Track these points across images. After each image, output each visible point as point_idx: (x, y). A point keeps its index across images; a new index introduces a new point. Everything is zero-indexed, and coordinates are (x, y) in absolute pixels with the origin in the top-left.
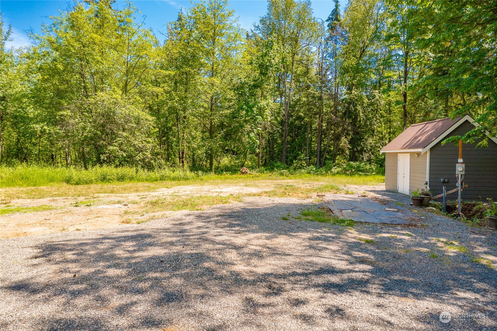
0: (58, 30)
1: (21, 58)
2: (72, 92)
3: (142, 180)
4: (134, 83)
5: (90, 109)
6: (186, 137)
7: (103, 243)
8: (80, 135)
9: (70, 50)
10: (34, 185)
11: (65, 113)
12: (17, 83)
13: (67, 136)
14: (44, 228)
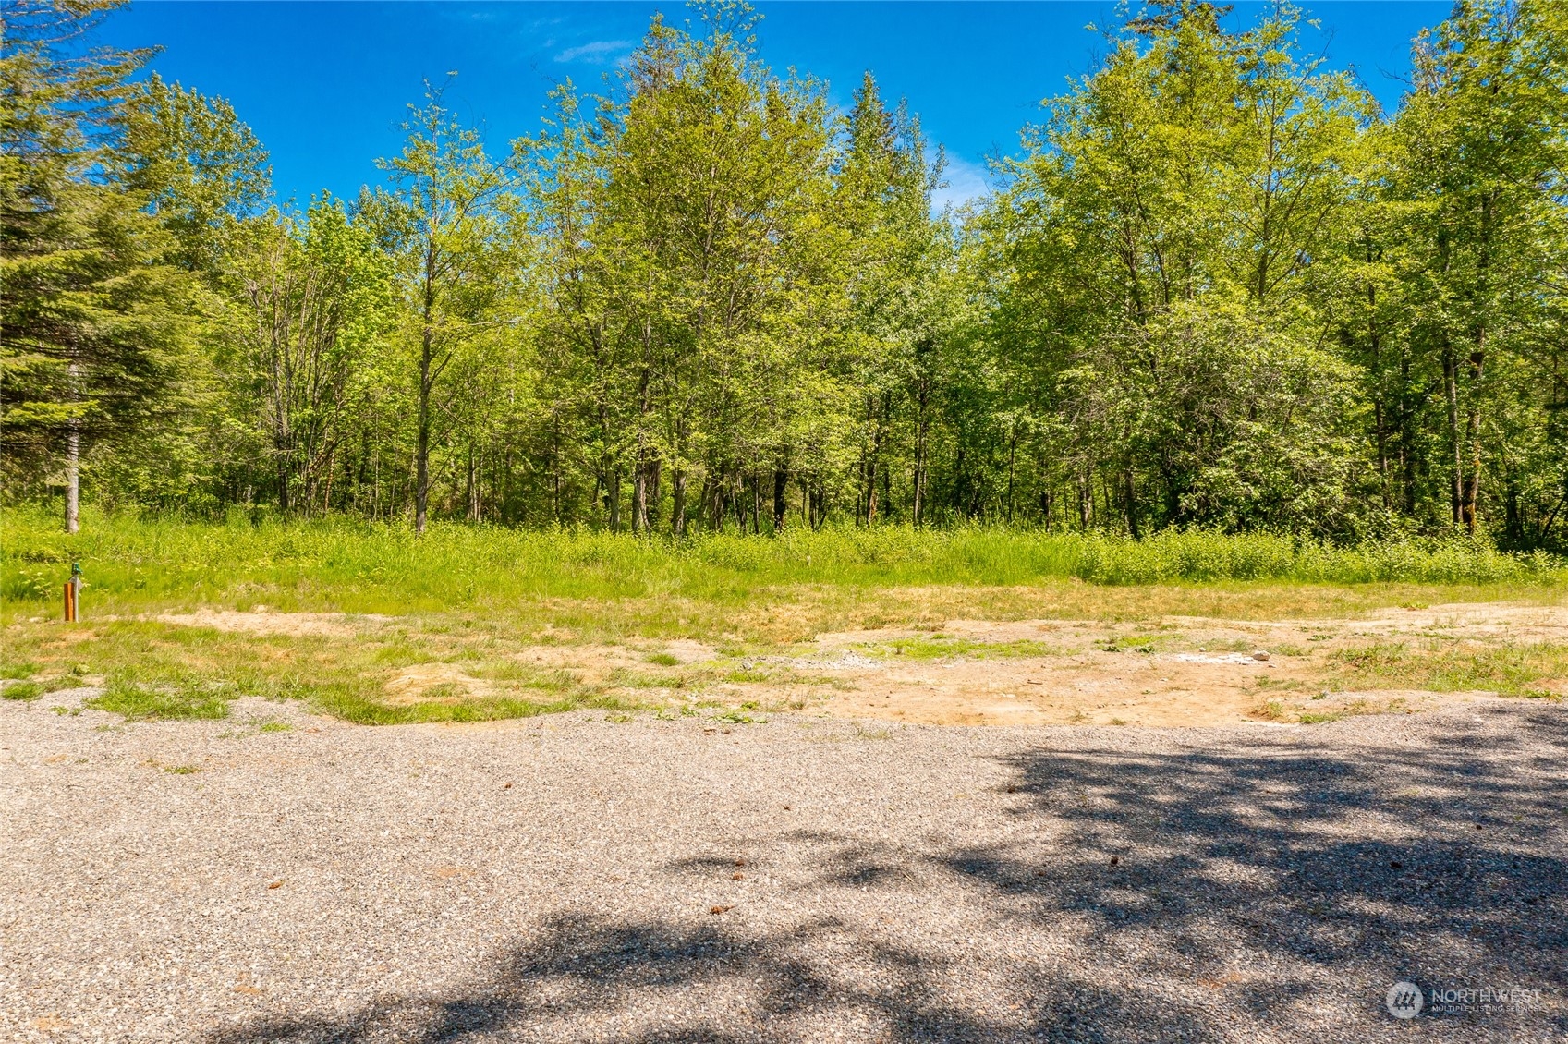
0: (1064, 136)
1: (970, 230)
2: (1100, 311)
3: (1315, 578)
4: (1287, 258)
5: (1150, 355)
6: (1480, 427)
7: (1193, 773)
8: (1121, 435)
9: (1094, 187)
10: (1000, 582)
11: (1079, 373)
12: (960, 298)
13: (1084, 440)
14: (1027, 707)
